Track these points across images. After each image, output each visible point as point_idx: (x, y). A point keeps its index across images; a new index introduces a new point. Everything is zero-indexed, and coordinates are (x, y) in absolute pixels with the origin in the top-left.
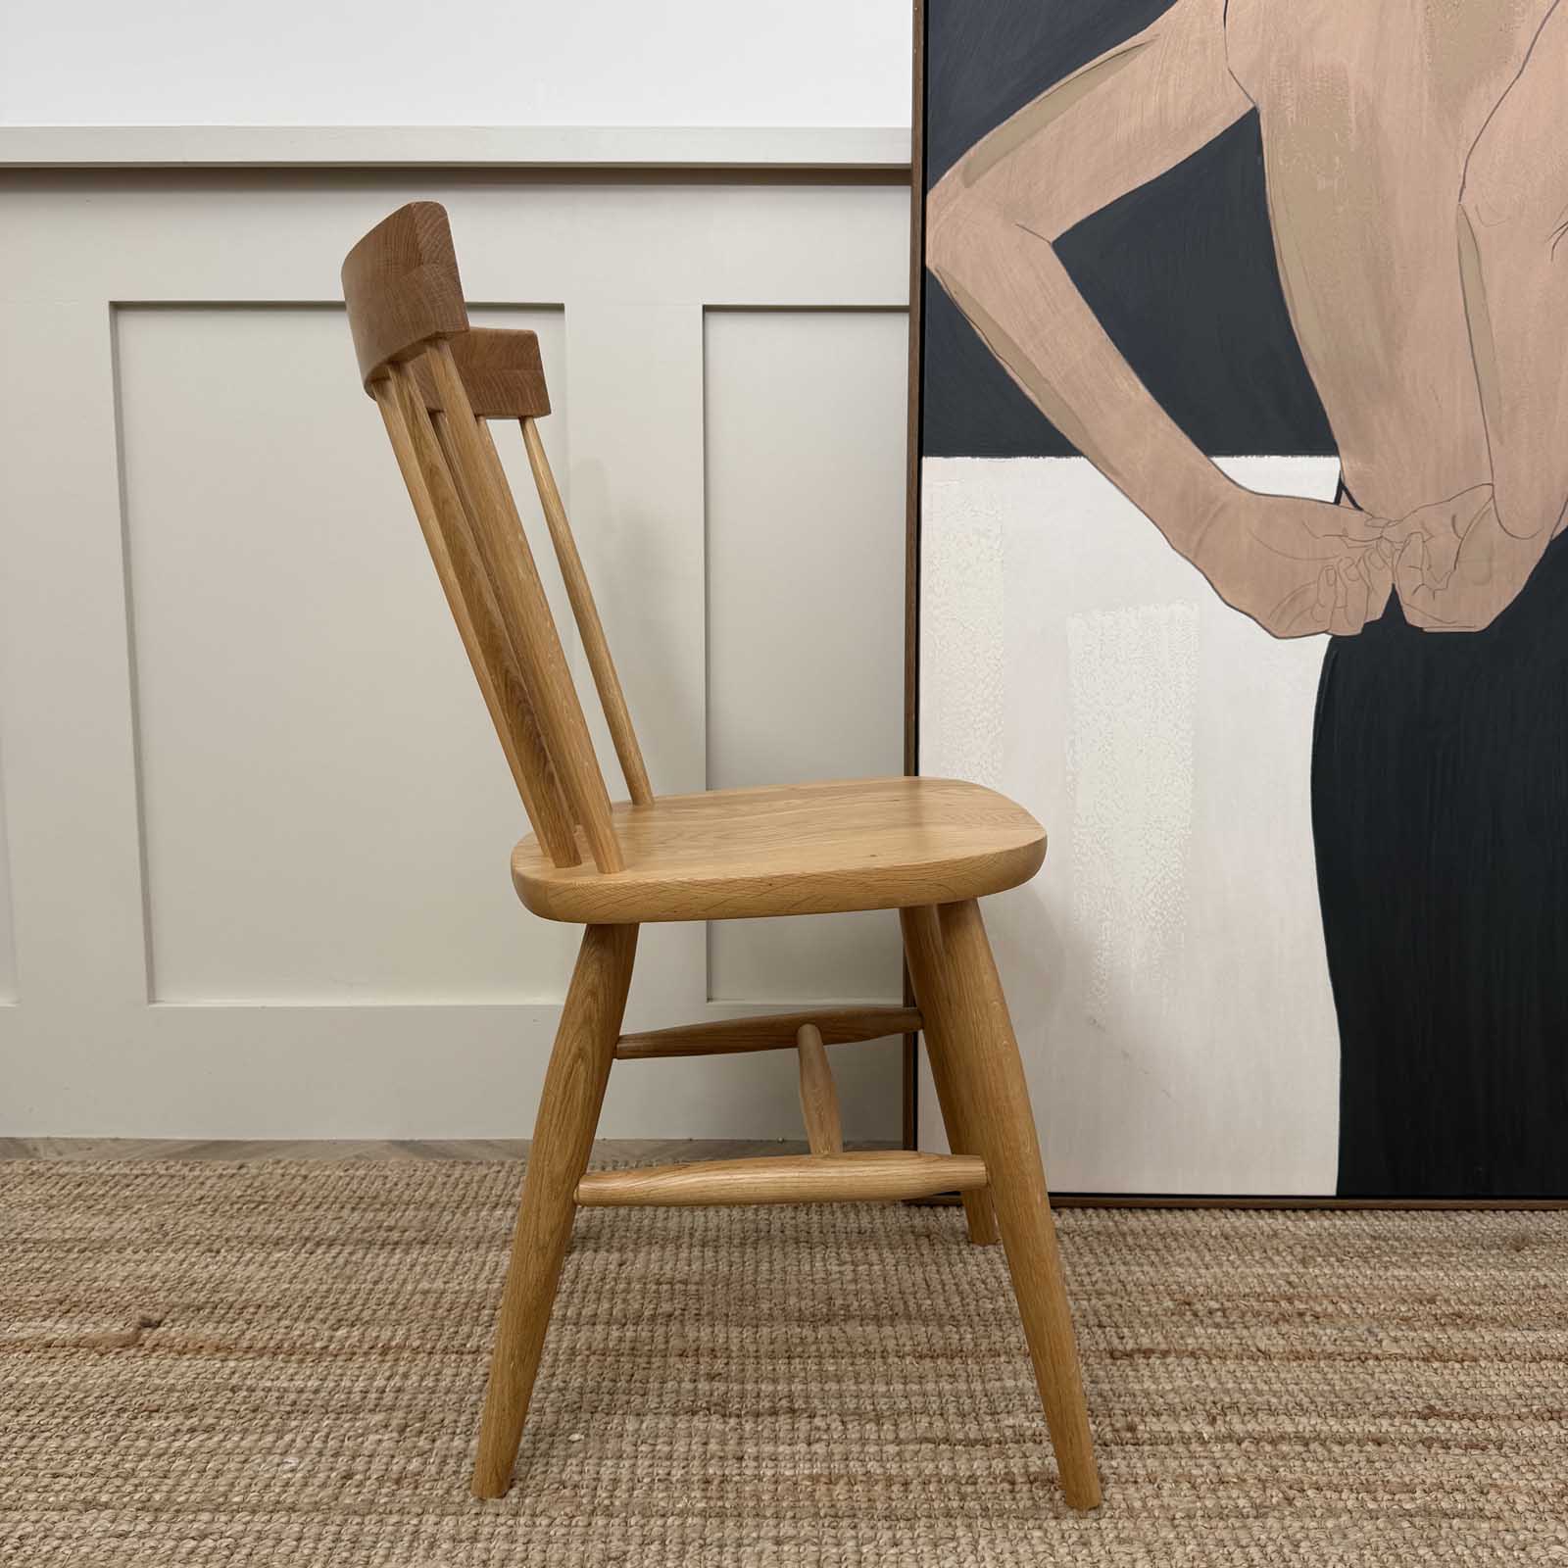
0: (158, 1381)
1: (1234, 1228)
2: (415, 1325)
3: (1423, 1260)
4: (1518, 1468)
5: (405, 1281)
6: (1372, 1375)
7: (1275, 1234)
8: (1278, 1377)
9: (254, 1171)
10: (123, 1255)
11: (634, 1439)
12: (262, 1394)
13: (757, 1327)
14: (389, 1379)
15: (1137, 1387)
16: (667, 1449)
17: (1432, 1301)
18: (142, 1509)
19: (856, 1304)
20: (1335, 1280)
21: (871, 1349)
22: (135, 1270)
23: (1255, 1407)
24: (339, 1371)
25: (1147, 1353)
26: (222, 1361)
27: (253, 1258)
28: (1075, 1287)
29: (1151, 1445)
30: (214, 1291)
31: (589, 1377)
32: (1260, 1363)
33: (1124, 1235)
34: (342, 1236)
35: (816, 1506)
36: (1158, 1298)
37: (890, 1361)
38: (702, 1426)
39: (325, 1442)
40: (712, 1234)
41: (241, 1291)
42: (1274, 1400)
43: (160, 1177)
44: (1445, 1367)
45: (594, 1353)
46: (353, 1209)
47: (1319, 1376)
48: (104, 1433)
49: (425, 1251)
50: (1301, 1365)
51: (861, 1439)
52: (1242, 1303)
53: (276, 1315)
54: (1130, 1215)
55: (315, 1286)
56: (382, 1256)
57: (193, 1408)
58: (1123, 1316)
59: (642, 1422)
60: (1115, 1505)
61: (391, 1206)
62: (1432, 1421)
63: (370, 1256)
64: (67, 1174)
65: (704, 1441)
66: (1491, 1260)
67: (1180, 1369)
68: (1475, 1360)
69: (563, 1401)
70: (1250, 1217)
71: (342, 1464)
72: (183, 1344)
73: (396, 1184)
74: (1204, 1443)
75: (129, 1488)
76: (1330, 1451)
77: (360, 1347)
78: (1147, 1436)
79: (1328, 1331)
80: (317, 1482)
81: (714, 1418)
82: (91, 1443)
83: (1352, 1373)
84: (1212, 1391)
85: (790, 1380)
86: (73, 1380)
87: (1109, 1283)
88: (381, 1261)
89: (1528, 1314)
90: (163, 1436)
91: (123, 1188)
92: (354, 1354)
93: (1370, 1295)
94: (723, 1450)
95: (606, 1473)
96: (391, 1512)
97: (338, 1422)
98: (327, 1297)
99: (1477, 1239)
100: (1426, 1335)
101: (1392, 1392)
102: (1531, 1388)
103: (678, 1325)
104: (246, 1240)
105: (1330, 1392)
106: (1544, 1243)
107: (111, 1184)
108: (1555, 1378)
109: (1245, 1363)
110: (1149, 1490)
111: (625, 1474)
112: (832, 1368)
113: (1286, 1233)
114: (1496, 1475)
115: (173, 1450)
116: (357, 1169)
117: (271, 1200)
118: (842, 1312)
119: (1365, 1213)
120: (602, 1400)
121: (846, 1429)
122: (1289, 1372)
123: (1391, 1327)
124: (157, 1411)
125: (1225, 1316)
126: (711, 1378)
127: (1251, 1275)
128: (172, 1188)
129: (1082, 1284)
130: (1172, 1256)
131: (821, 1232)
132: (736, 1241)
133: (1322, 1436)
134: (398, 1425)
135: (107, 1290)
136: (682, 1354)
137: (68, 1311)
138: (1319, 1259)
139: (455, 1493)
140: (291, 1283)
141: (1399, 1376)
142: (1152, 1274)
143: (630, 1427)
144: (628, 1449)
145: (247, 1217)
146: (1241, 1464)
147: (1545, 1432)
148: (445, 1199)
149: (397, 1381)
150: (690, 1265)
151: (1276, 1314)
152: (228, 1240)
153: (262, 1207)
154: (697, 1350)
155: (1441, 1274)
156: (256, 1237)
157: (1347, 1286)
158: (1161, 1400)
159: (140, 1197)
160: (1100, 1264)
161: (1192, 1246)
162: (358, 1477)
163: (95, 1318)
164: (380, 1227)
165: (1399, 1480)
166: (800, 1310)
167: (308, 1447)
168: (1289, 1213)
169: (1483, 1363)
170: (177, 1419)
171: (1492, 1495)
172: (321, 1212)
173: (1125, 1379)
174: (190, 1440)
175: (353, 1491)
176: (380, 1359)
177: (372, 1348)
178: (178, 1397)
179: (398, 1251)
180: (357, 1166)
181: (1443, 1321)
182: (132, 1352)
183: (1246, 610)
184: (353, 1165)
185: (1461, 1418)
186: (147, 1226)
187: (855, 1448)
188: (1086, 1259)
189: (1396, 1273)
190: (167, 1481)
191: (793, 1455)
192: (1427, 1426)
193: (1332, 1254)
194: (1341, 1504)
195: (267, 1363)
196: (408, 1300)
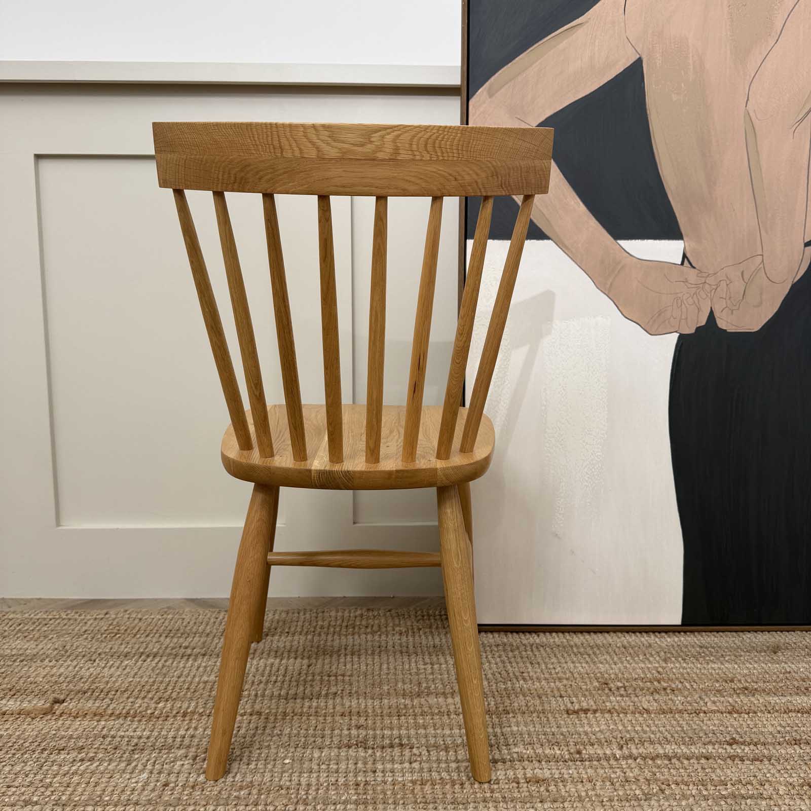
0: (63, 733)
1: (629, 642)
2: (200, 700)
3: (726, 659)
4: (779, 771)
5: (194, 676)
6: (703, 721)
7: (650, 646)
8: (654, 723)
9: (114, 616)
10: (44, 663)
11: (318, 762)
12: (119, 739)
13: (381, 699)
14: (187, 730)
15: (581, 729)
16: (335, 767)
17: (732, 681)
18: (56, 804)
19: (433, 686)
20: (681, 670)
21: (442, 710)
22: (49, 672)
23: (643, 740)
24: (160, 727)
25: (586, 711)
26: (98, 721)
27: (113, 664)
28: (547, 676)
29: (590, 761)
30: (93, 682)
31: (294, 728)
32: (645, 716)
33: (572, 647)
34: (161, 651)
35: (415, 797)
36: (590, 681)
37: (452, 717)
38: (354, 754)
39: (154, 766)
40: (356, 648)
41: (107, 683)
42: (652, 736)
43: (63, 619)
44: (740, 717)
45: (296, 715)
46: (166, 637)
47: (675, 722)
48: (35, 763)
49: (205, 660)
50: (665, 717)
51: (437, 760)
52: (634, 683)
53: (126, 695)
54: (575, 636)
55: (146, 680)
56: (182, 662)
57: (82, 748)
58: (572, 691)
59: (322, 752)
60: (572, 795)
61: (186, 635)
62: (734, 746)
63: (175, 662)
64: (13, 619)
65: (355, 762)
66: (761, 659)
67: (603, 720)
68: (755, 713)
69: (280, 741)
70: (637, 636)
71: (163, 778)
72: (76, 712)
73: (189, 623)
74: (617, 760)
75: (48, 793)
76: (682, 763)
77: (171, 713)
78: (587, 756)
79: (679, 698)
80: (150, 788)
81: (360, 749)
82: (28, 768)
83: (692, 720)
84: (620, 731)
85: (400, 728)
86: (17, 733)
87: (565, 673)
88: (181, 665)
89: (781, 687)
90: (67, 763)
91: (43, 626)
92: (168, 716)
93: (700, 679)
94: (365, 767)
95: (304, 781)
96: (189, 805)
97: (160, 754)
98: (153, 686)
99: (754, 647)
100: (730, 699)
101: (713, 730)
102: (784, 727)
103: (340, 699)
104: (110, 654)
105: (681, 731)
106: (788, 649)
107: (37, 624)
108: (797, 722)
109: (636, 716)
110: (589, 786)
111: (314, 781)
112: (421, 721)
113: (656, 645)
114: (768, 775)
115: (71, 772)
116: (168, 614)
117: (123, 632)
118: (426, 691)
119: (696, 634)
120: (300, 741)
121: (430, 754)
122: (659, 720)
123: (712, 695)
124: (63, 750)
125: (625, 690)
126: (358, 727)
127: (637, 668)
128: (70, 626)
129: (551, 674)
130: (597, 658)
131: (414, 647)
132: (370, 652)
133: (678, 755)
134: (192, 756)
135: (35, 683)
136: (343, 715)
137: (14, 695)
138: (673, 659)
139: (223, 793)
140: (134, 677)
141: (716, 722)
142: (587, 668)
143: (316, 755)
144: (315, 767)
145: (110, 641)
146: (636, 771)
147: (793, 751)
148: (215, 631)
149: (191, 731)
150: (345, 666)
151: (652, 689)
152: (100, 654)
153: (118, 636)
154: (350, 712)
155: (736, 666)
156: (115, 652)
157: (688, 674)
158: (594, 737)
159: (52, 631)
160: (560, 663)
161: (607, 653)
162: (172, 785)
163: (29, 699)
164: (180, 647)
165: (719, 779)
166: (404, 689)
167: (144, 769)
168: (657, 634)
169: (759, 714)
170: (74, 754)
171: (767, 786)
172: (149, 638)
173: (574, 725)
174: (81, 766)
175: (169, 793)
176: (182, 719)
177: (177, 713)
178: (74, 742)
179: (190, 660)
180: (168, 612)
181: (738, 692)
182: (49, 717)
183: (634, 320)
184: (166, 612)
185: (749, 744)
186: (56, 647)
187: (435, 765)
188: (552, 661)
189: (713, 666)
190: (69, 789)
191: (402, 769)
192: (732, 749)
193: (680, 656)
194: (689, 792)
195: (122, 722)
196: (197, 686)
